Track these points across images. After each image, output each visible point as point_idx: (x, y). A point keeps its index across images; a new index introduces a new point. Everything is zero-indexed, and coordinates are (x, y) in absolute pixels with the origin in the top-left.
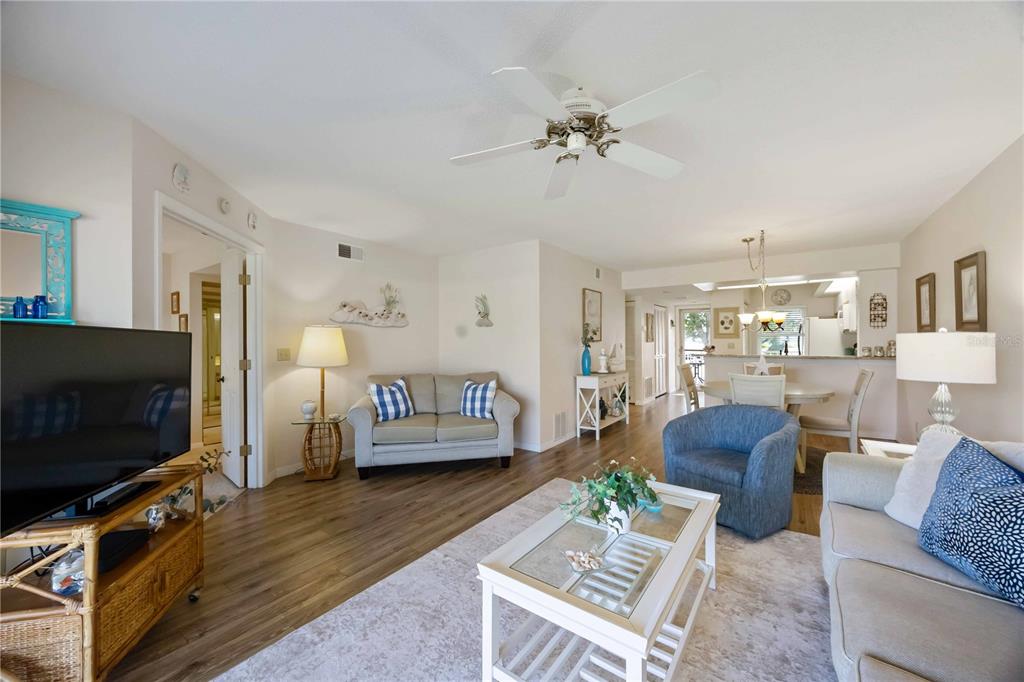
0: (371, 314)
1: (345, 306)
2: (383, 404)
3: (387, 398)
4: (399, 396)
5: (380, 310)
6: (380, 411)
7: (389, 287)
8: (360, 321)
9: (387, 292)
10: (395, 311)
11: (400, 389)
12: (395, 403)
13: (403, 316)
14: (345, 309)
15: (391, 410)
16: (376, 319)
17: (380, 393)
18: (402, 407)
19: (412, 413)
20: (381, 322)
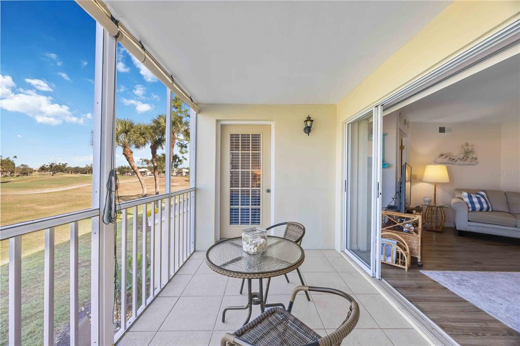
0: (456, 158)
1: (442, 155)
2: (472, 203)
3: (475, 200)
4: (482, 200)
5: (462, 156)
6: (470, 205)
7: (467, 144)
8: (450, 162)
9: (465, 148)
10: (470, 156)
11: (483, 196)
12: (480, 203)
13: (476, 159)
14: (443, 157)
15: (478, 206)
16: (459, 161)
17: (470, 197)
18: (485, 206)
19: (490, 210)
20: (462, 163)
